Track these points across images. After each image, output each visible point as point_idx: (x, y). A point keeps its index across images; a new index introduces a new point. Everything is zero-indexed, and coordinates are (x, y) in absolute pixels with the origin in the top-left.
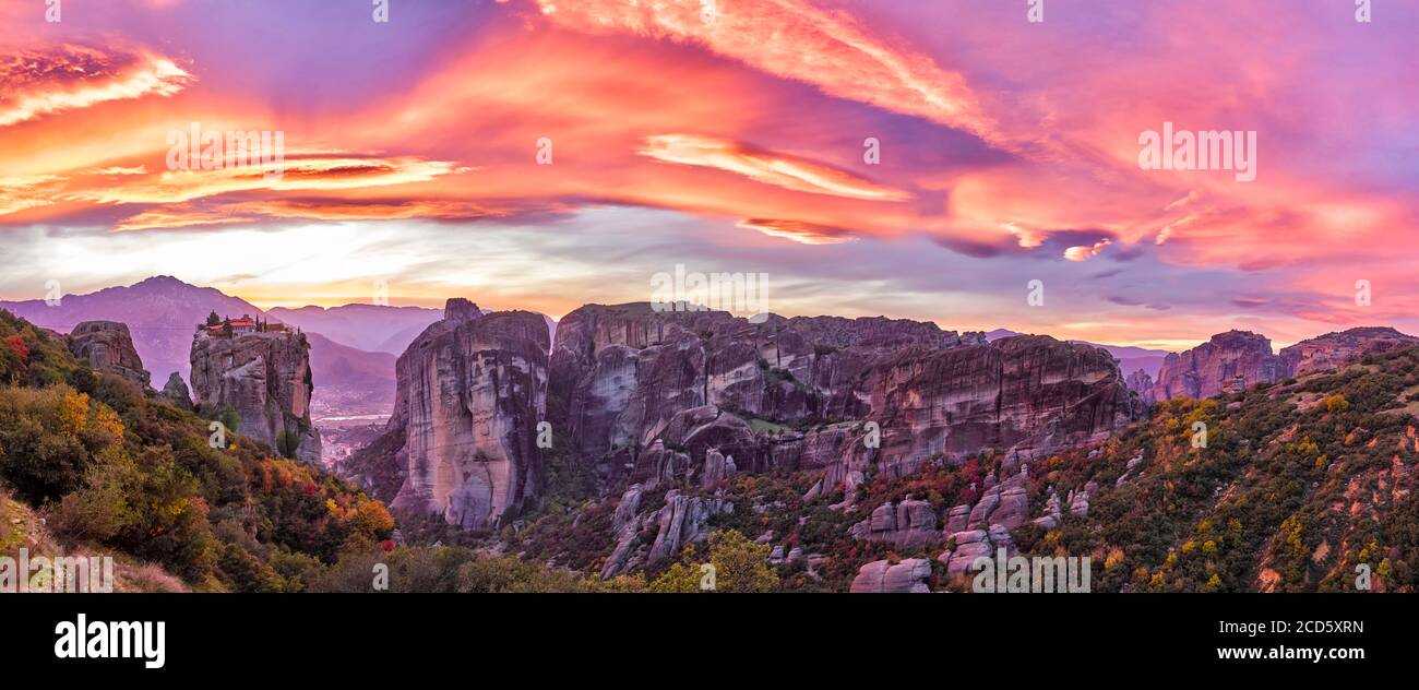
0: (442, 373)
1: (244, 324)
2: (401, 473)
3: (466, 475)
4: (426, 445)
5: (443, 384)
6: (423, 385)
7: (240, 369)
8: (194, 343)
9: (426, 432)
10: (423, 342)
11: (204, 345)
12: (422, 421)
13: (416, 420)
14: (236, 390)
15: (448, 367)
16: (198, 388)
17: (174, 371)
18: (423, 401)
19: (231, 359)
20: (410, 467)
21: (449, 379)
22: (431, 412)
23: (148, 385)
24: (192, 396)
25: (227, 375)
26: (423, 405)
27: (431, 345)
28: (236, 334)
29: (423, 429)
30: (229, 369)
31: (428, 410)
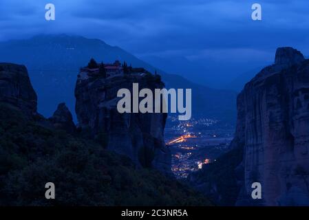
0: (270, 105)
1: (115, 67)
2: (239, 182)
3: (289, 185)
4: (258, 161)
5: (271, 113)
6: (255, 115)
7: (110, 101)
8: (78, 81)
9: (257, 151)
10: (256, 82)
11: (84, 83)
12: (255, 143)
13: (250, 142)
14: (108, 117)
15: (275, 101)
16: (80, 115)
17: (62, 102)
18: (255, 127)
19: (104, 93)
20: (246, 177)
21: (276, 111)
22: (261, 136)
23: (35, 111)
24: (76, 121)
25: (101, 105)
26: (256, 130)
27: (262, 84)
28: (109, 75)
29: (255, 149)
30: (102, 102)
31: (259, 134)
